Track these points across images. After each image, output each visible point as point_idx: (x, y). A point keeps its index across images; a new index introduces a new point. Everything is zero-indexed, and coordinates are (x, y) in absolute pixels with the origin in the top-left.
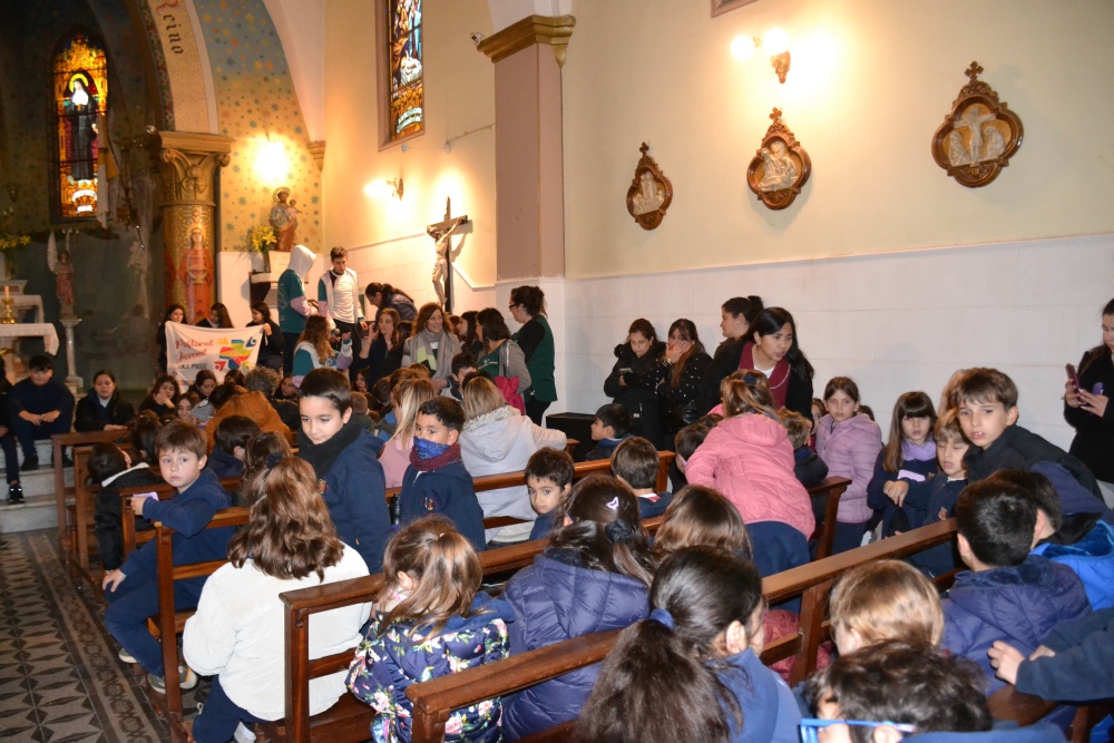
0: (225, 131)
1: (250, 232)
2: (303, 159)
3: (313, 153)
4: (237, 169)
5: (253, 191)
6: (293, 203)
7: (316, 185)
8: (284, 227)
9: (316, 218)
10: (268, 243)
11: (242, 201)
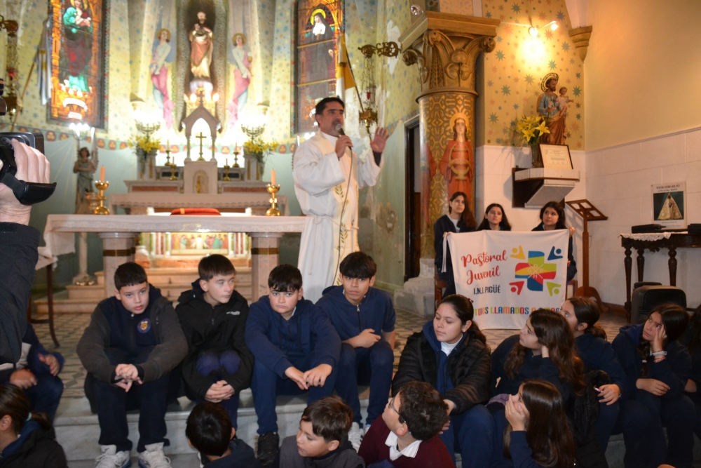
0: (489, 15)
1: (513, 124)
2: (565, 47)
3: (575, 41)
4: (500, 55)
5: (516, 80)
6: (562, 91)
7: (578, 75)
8: (555, 117)
9: (578, 111)
10: (541, 134)
11: (506, 90)
